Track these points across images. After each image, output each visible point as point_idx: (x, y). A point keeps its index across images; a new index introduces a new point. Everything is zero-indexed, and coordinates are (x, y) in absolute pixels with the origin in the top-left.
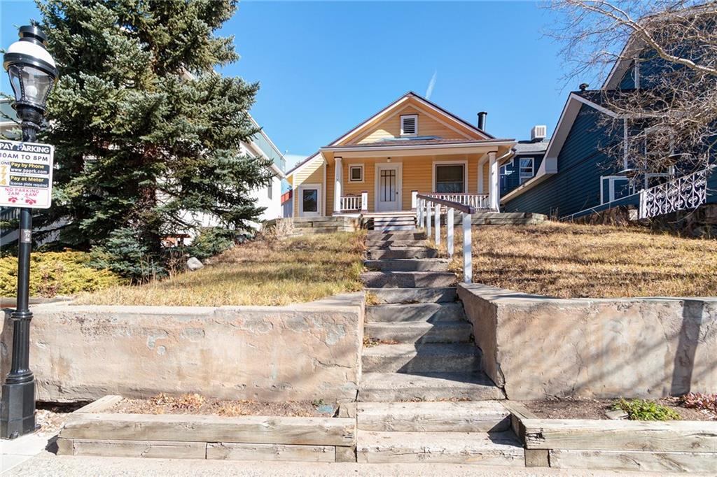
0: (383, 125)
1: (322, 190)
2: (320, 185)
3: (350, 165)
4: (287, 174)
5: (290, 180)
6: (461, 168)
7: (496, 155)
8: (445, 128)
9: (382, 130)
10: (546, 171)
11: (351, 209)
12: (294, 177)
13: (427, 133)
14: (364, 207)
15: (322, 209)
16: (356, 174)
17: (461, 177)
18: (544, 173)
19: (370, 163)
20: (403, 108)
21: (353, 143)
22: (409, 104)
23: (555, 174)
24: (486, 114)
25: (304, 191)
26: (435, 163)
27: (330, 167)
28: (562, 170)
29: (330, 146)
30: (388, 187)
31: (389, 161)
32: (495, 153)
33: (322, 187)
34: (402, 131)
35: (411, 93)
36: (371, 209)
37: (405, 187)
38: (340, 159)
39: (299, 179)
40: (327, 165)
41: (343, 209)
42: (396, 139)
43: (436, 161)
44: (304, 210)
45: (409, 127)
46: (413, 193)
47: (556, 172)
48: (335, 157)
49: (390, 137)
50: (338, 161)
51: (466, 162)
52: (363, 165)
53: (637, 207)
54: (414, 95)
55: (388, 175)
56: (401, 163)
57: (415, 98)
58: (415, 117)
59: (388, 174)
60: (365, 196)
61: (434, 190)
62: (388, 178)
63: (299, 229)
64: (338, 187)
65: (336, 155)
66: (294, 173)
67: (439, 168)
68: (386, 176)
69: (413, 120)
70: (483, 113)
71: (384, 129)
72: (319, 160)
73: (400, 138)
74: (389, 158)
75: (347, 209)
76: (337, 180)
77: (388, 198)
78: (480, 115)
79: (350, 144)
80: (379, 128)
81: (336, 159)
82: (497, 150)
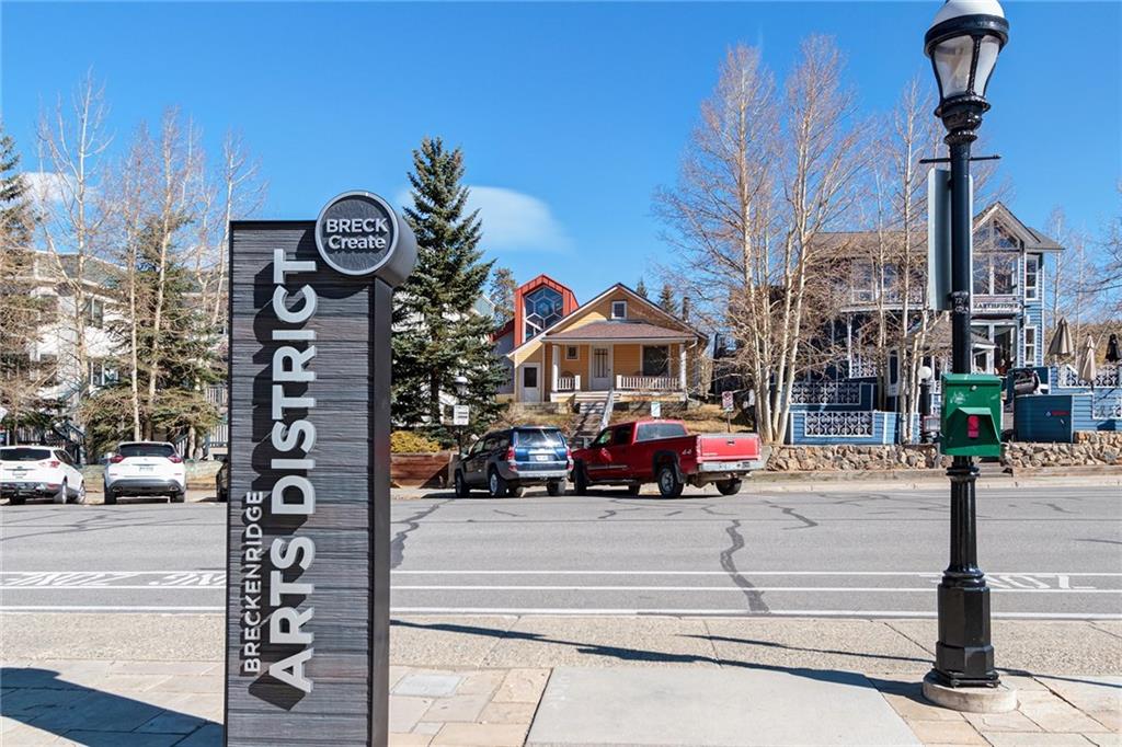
0: (597, 308)
1: (542, 368)
2: (539, 364)
5: (513, 358)
9: (596, 313)
11: (566, 388)
12: (516, 356)
13: (636, 317)
14: (578, 387)
15: (541, 383)
16: (572, 352)
20: (614, 296)
25: (525, 368)
27: (547, 350)
30: (601, 364)
33: (542, 366)
34: (613, 315)
35: (620, 283)
36: (584, 389)
37: (616, 365)
38: (558, 346)
39: (521, 358)
40: (545, 348)
41: (560, 389)
42: (607, 322)
44: (526, 386)
45: (620, 311)
46: (617, 376)
48: (553, 345)
49: (603, 319)
50: (555, 348)
52: (578, 344)
53: (748, 400)
55: (601, 354)
57: (623, 288)
58: (625, 302)
59: (601, 352)
60: (578, 378)
62: (601, 357)
64: (555, 369)
66: (517, 353)
68: (599, 354)
69: (622, 305)
70: (687, 298)
71: (598, 313)
73: (611, 320)
75: (563, 388)
76: (555, 364)
77: (601, 375)
78: (685, 300)
80: (592, 311)
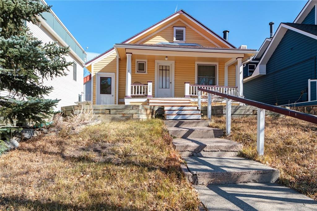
0: (161, 32)
1: (116, 78)
2: (114, 74)
3: (137, 60)
4: (86, 64)
5: (89, 68)
6: (214, 67)
7: (242, 60)
8: (204, 39)
9: (160, 36)
10: (260, 73)
11: (139, 94)
12: (92, 67)
13: (192, 41)
14: (150, 93)
15: (115, 92)
16: (141, 67)
17: (214, 74)
18: (259, 74)
19: (152, 60)
20: (175, 22)
21: (140, 43)
22: (180, 19)
23: (264, 75)
24: (229, 32)
25: (101, 77)
26: (197, 63)
27: (122, 60)
28: (269, 73)
29: (123, 43)
30: (164, 78)
31: (166, 59)
32: (242, 59)
33: (116, 76)
34: (175, 39)
35: (182, 11)
37: (176, 79)
38: (131, 55)
39: (96, 68)
40: (120, 59)
41: (133, 94)
42: (170, 44)
43: (198, 61)
44: (101, 93)
45: (180, 35)
46: (186, 84)
47: (265, 74)
48: (127, 53)
49: (166, 42)
50: (129, 56)
51: (217, 64)
52: (146, 61)
54: (184, 13)
55: (164, 70)
56: (174, 62)
57: (184, 14)
58: (184, 29)
59: (164, 68)
60: (150, 85)
61: (196, 82)
62: (164, 72)
63: (98, 115)
64: (129, 76)
65: (127, 51)
66: (93, 63)
67: (200, 67)
68: (162, 70)
69: (182, 31)
70: (227, 31)
71: (161, 36)
72: (113, 55)
73: (173, 43)
74: (167, 57)
75: (136, 94)
76: (129, 71)
77: (164, 86)
78: (225, 33)
79: (138, 43)
81: (127, 54)
82: (243, 57)
